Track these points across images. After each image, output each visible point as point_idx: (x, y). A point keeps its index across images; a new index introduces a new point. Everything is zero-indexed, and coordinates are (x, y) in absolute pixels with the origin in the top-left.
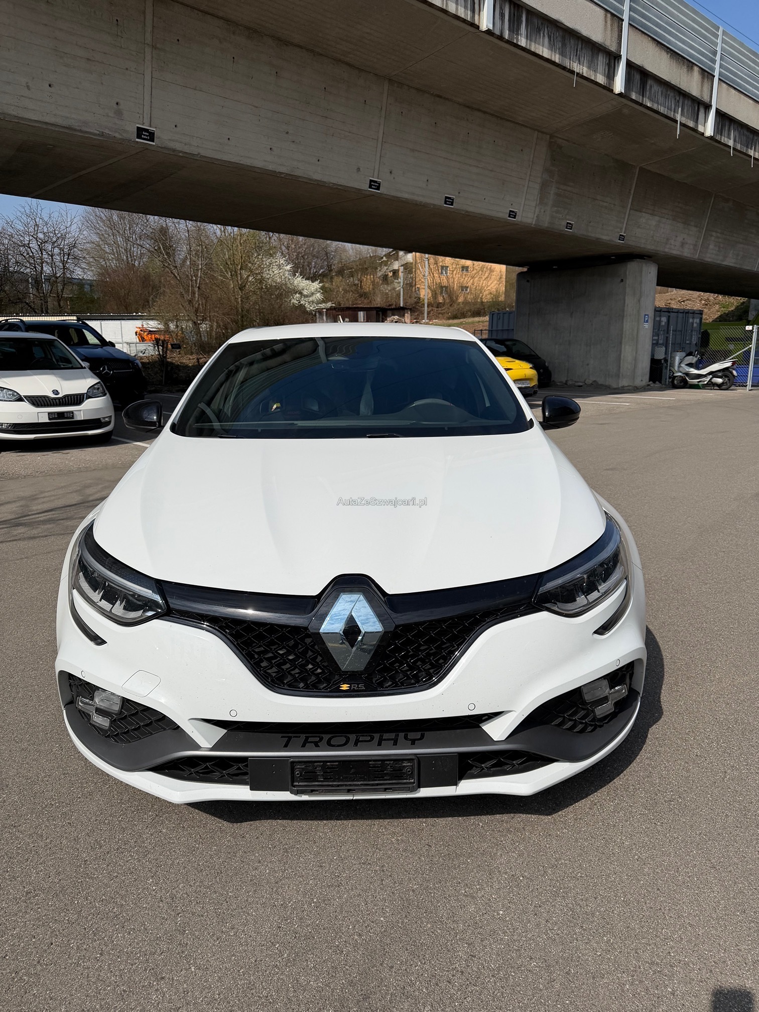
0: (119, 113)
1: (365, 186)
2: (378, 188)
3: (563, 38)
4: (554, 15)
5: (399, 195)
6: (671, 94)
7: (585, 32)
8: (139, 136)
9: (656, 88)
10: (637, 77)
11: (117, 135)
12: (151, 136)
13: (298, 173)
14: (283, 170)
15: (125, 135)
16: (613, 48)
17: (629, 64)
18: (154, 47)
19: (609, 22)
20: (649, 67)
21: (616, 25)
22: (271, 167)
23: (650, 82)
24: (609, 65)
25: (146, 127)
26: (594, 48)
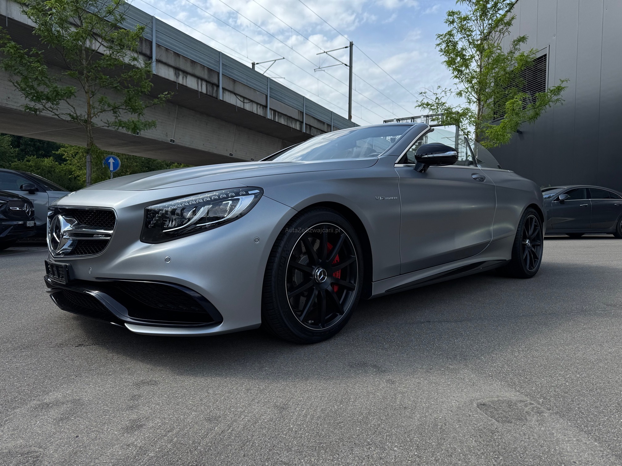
0: (167, 136)
1: (228, 155)
2: (232, 156)
3: (287, 118)
4: (285, 113)
5: (238, 157)
6: (319, 131)
7: (293, 117)
8: (171, 142)
9: (313, 129)
10: (308, 127)
11: (166, 141)
12: (174, 141)
13: (210, 151)
14: (206, 150)
15: (168, 142)
16: (301, 120)
17: (306, 124)
18: (177, 118)
20: (312, 125)
21: (302, 115)
22: (203, 150)
24: (300, 124)
25: (173, 139)
26: (296, 120)
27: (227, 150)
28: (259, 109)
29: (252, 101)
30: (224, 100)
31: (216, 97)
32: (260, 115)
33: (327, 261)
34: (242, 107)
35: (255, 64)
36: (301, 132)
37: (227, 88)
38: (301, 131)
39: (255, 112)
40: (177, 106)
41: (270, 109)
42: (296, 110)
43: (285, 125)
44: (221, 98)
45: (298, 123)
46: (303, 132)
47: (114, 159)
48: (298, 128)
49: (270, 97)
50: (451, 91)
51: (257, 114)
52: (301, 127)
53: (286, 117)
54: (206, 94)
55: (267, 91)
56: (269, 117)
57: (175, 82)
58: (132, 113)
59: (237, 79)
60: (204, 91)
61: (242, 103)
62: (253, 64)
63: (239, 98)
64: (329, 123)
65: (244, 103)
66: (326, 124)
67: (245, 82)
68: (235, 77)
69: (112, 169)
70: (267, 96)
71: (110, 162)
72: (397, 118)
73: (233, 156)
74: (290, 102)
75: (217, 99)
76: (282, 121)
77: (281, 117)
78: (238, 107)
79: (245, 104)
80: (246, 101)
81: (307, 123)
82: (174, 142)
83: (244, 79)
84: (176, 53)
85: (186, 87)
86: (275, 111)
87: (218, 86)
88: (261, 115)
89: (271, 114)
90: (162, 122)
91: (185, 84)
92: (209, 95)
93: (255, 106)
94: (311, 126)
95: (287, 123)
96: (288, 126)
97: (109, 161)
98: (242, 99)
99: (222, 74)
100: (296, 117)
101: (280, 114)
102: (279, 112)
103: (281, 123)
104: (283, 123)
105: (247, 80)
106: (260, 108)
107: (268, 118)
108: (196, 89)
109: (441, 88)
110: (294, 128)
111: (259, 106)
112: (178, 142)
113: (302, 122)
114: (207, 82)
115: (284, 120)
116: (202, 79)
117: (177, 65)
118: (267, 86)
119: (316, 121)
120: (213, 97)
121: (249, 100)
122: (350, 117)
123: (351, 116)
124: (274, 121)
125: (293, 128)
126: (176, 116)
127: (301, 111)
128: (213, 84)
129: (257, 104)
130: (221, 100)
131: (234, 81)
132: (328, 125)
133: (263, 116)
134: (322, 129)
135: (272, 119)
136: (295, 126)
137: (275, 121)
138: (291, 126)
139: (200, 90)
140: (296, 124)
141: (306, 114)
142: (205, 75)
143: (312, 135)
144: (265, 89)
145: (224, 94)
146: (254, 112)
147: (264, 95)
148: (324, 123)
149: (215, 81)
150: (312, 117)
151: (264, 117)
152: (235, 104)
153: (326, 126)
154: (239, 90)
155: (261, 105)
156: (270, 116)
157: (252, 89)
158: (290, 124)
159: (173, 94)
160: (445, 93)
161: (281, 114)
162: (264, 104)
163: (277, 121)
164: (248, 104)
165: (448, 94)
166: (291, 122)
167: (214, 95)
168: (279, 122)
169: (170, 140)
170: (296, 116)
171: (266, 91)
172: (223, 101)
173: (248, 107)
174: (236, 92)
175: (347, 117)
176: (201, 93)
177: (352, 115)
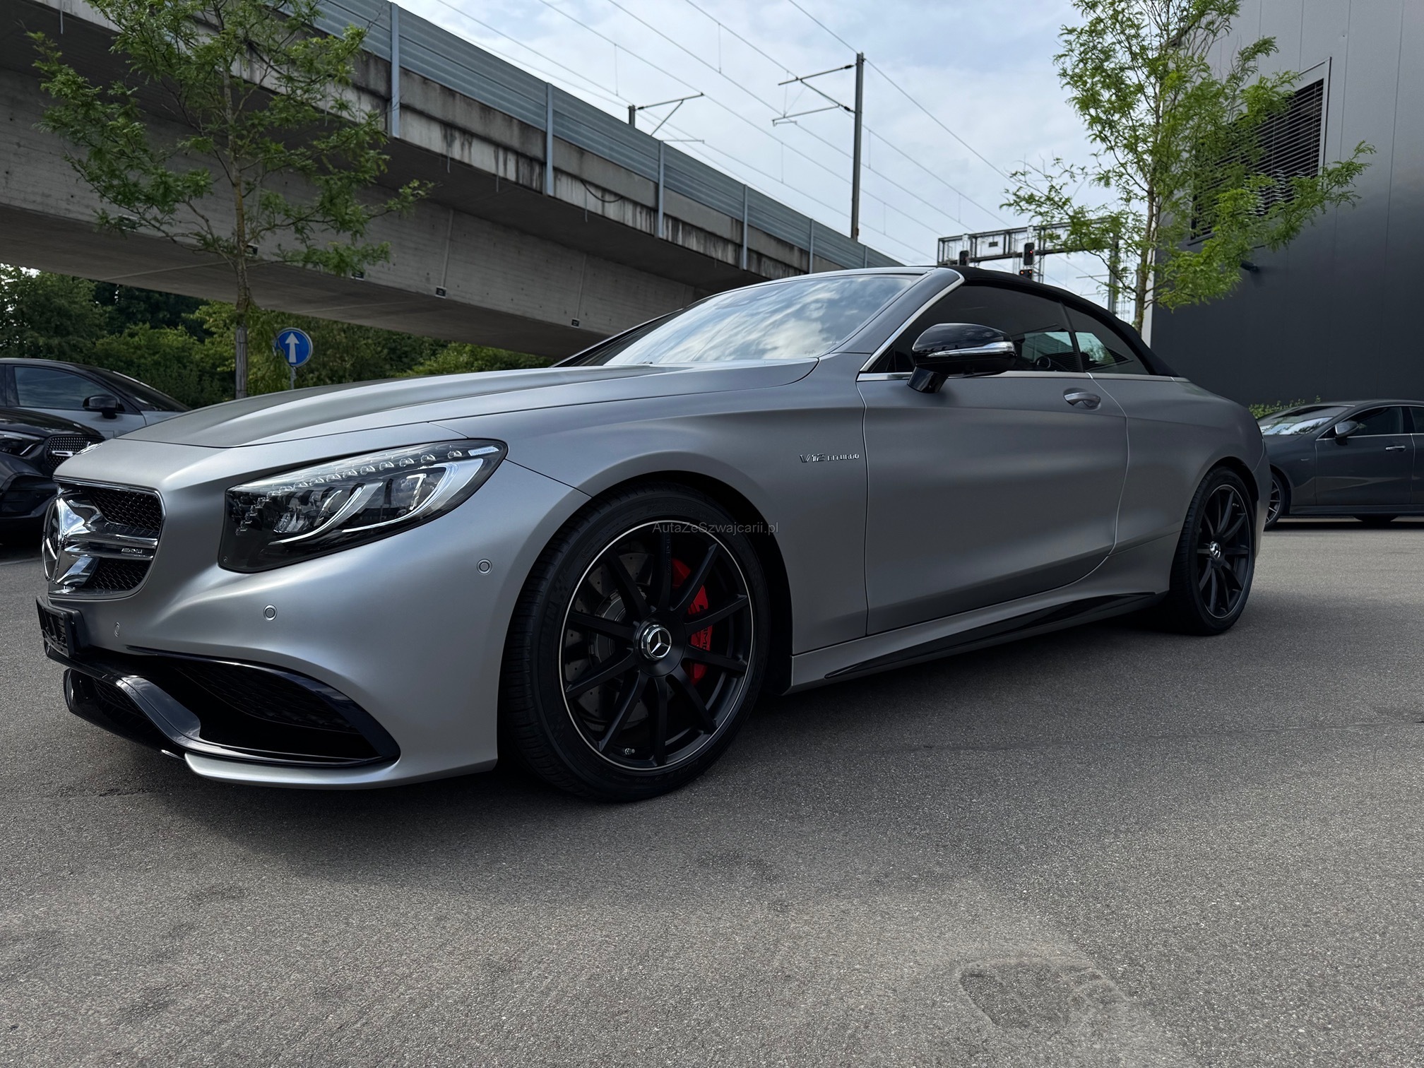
0: (428, 279)
1: (569, 324)
2: (577, 325)
3: (705, 237)
4: (700, 225)
5: (591, 329)
6: (779, 265)
7: (719, 233)
8: (437, 293)
9: (768, 262)
10: (755, 256)
11: (426, 293)
12: (444, 293)
13: (528, 315)
14: (518, 313)
15: (430, 293)
16: (738, 241)
17: (748, 249)
18: (451, 240)
19: (734, 225)
20: (762, 251)
21: (739, 226)
22: (511, 311)
23: (764, 259)
24: (735, 251)
25: (442, 287)
26: (726, 241)
27: (566, 312)
28: (638, 215)
29: (621, 198)
30: (558, 196)
31: (538, 189)
32: (641, 231)
33: (672, 610)
34: (600, 212)
35: (634, 110)
36: (738, 268)
37: (564, 168)
38: (736, 266)
39: (630, 224)
40: (452, 212)
41: (665, 214)
42: (727, 217)
43: (700, 253)
44: (550, 192)
45: (730, 248)
46: (741, 268)
47: (298, 336)
48: (730, 260)
49: (665, 186)
50: (1085, 171)
51: (635, 229)
52: (738, 257)
53: (702, 235)
54: (517, 183)
55: (659, 173)
56: (663, 234)
57: (446, 157)
58: (338, 232)
59: (588, 146)
60: (511, 176)
61: (600, 202)
62: (632, 110)
63: (593, 190)
64: (804, 245)
65: (604, 201)
66: (796, 248)
67: (606, 152)
68: (583, 142)
69: (293, 359)
70: (657, 186)
71: (288, 344)
72: (970, 233)
73: (580, 327)
74: (712, 197)
75: (541, 193)
76: (694, 244)
77: (690, 234)
78: (588, 211)
79: (606, 204)
80: (607, 198)
81: (751, 247)
82: (444, 295)
83: (604, 145)
84: (445, 87)
85: (470, 166)
86: (676, 221)
87: (543, 164)
88: (644, 229)
89: (667, 227)
90: (416, 249)
91: (466, 160)
92: (522, 185)
93: (629, 209)
94: (760, 256)
95: (705, 248)
96: (706, 256)
97: (287, 342)
98: (599, 194)
99: (554, 136)
100: (727, 235)
101: (687, 228)
102: (685, 224)
103: (690, 247)
104: (695, 248)
105: (611, 149)
106: (641, 213)
107: (661, 236)
108: (493, 170)
109: (1060, 164)
110: (720, 258)
111: (638, 209)
112: (453, 294)
113: (739, 246)
114: (519, 155)
115: (698, 242)
116: (507, 149)
117: (449, 117)
118: (659, 161)
119: (773, 243)
120: (531, 189)
121: (616, 194)
122: (855, 231)
123: (858, 230)
124: (672, 245)
125: (718, 260)
126: (449, 234)
127: (737, 220)
128: (531, 160)
129: (635, 204)
130: (550, 196)
131: (582, 151)
132: (801, 251)
133: (648, 231)
134: (787, 262)
135: (670, 239)
136: (722, 255)
137: (677, 245)
138: (714, 256)
139: (501, 174)
140: (724, 250)
141: (749, 225)
142: (512, 137)
143: (764, 275)
144: (652, 169)
145: (558, 182)
146: (626, 223)
147: (652, 183)
148: (791, 247)
149: (536, 151)
150: (765, 233)
151: (650, 235)
152: (581, 204)
153: (796, 253)
154: (594, 171)
155: (643, 206)
156: (663, 231)
157: (623, 170)
158: (712, 249)
159: (430, 186)
160: (1072, 176)
161: (690, 228)
162: (651, 203)
163: (680, 242)
164: (612, 204)
165: (1079, 178)
166: (715, 247)
167: (534, 185)
168: (686, 246)
169: (435, 290)
170: (725, 230)
171: (656, 174)
172: (554, 198)
173: (613, 211)
174: (585, 177)
175: (848, 234)
176: (505, 179)
177: (860, 226)
